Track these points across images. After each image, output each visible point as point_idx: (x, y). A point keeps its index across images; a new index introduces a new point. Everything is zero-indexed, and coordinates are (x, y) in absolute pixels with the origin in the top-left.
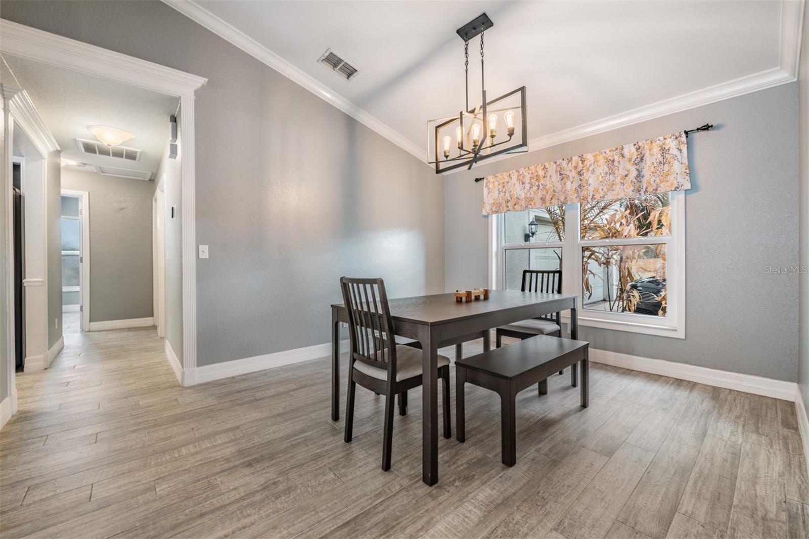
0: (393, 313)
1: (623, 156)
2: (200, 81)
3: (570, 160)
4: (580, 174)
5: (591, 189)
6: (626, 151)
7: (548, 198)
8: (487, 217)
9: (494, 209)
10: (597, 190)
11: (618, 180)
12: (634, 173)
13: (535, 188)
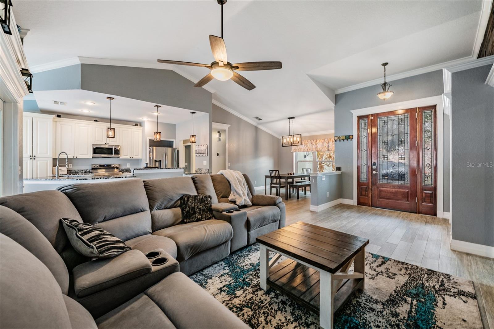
0: (280, 176)
1: (325, 141)
2: (229, 125)
3: (314, 140)
4: (316, 144)
5: (318, 148)
6: (326, 140)
7: (309, 149)
8: (293, 153)
9: (295, 151)
10: (320, 149)
11: (324, 147)
12: (327, 146)
13: (305, 146)
